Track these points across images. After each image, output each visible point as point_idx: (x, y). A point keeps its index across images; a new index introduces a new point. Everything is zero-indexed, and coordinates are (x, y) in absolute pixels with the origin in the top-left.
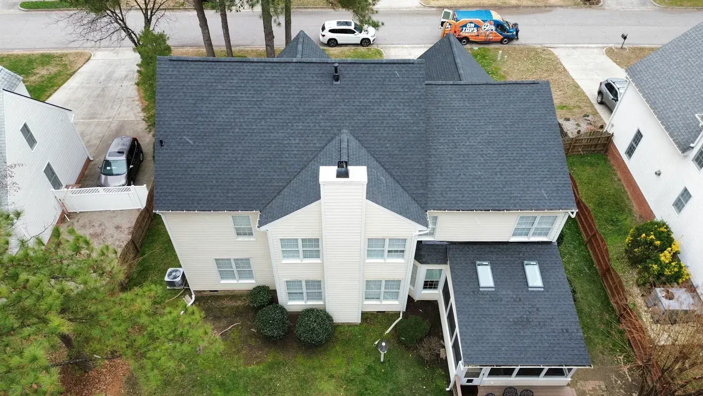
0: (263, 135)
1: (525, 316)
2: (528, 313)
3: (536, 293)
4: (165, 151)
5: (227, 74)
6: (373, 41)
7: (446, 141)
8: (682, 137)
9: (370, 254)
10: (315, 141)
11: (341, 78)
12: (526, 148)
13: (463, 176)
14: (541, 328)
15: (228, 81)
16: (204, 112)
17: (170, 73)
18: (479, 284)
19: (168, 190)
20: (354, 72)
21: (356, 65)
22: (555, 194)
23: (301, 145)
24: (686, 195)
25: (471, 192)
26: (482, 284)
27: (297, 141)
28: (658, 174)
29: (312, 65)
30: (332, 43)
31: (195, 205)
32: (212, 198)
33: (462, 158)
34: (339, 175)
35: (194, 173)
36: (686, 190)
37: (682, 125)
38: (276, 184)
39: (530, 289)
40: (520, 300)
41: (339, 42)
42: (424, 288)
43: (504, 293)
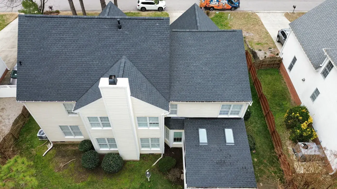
0: (78, 59)
1: (223, 160)
2: (224, 158)
3: (230, 147)
4: (22, 68)
5: (58, 25)
6: (164, 9)
7: (183, 63)
8: (316, 61)
9: (140, 125)
10: (107, 63)
11: (122, 27)
12: (226, 67)
13: (190, 83)
14: (231, 166)
15: (58, 29)
16: (44, 46)
17: (26, 24)
18: (199, 141)
19: (24, 90)
20: (130, 24)
21: (131, 20)
22: (240, 93)
23: (99, 64)
24: (317, 92)
25: (195, 92)
26: (201, 141)
27: (97, 62)
28: (304, 80)
29: (106, 20)
30: (143, 9)
31: (40, 98)
32: (49, 94)
33: (191, 73)
34: (111, 83)
35: (39, 80)
36: (317, 89)
37: (316, 54)
38: (85, 86)
39: (227, 144)
40: (221, 150)
41: (147, 9)
42: (174, 141)
43: (213, 146)
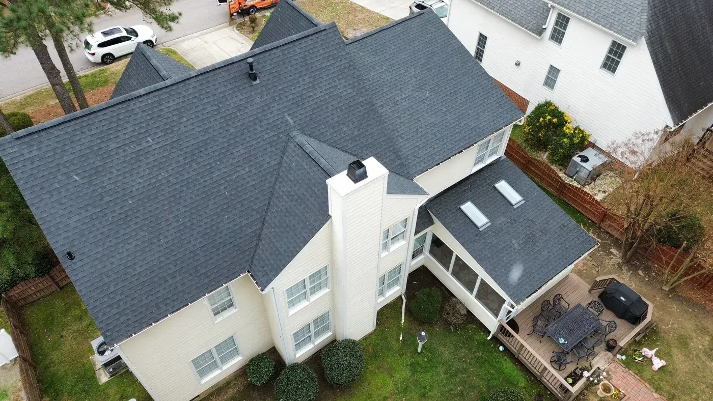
0: (202, 181)
1: (528, 232)
2: (528, 229)
3: (522, 208)
4: (79, 264)
5: (114, 125)
8: (532, 23)
10: (268, 160)
11: (259, 75)
12: (453, 79)
13: (421, 130)
14: (546, 235)
15: (120, 134)
16: (108, 187)
17: (27, 156)
18: (476, 226)
19: (115, 311)
20: (269, 62)
21: (267, 54)
22: (501, 110)
23: (254, 171)
24: (553, 72)
25: (438, 142)
26: (479, 224)
27: (247, 169)
28: (518, 64)
30: (108, 59)
31: (164, 308)
32: (180, 288)
33: (408, 113)
35: (139, 270)
36: (552, 66)
37: (525, 13)
38: (250, 231)
39: (515, 207)
40: (515, 221)
41: (116, 55)
42: (414, 258)
43: (500, 221)
